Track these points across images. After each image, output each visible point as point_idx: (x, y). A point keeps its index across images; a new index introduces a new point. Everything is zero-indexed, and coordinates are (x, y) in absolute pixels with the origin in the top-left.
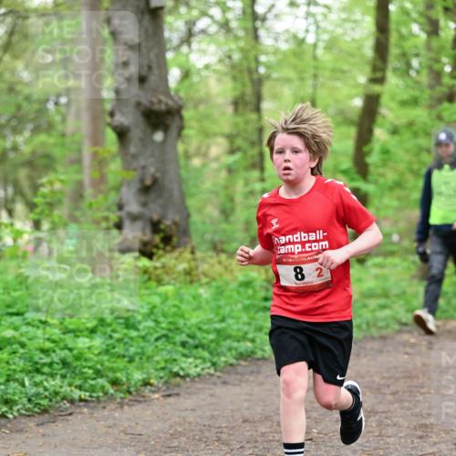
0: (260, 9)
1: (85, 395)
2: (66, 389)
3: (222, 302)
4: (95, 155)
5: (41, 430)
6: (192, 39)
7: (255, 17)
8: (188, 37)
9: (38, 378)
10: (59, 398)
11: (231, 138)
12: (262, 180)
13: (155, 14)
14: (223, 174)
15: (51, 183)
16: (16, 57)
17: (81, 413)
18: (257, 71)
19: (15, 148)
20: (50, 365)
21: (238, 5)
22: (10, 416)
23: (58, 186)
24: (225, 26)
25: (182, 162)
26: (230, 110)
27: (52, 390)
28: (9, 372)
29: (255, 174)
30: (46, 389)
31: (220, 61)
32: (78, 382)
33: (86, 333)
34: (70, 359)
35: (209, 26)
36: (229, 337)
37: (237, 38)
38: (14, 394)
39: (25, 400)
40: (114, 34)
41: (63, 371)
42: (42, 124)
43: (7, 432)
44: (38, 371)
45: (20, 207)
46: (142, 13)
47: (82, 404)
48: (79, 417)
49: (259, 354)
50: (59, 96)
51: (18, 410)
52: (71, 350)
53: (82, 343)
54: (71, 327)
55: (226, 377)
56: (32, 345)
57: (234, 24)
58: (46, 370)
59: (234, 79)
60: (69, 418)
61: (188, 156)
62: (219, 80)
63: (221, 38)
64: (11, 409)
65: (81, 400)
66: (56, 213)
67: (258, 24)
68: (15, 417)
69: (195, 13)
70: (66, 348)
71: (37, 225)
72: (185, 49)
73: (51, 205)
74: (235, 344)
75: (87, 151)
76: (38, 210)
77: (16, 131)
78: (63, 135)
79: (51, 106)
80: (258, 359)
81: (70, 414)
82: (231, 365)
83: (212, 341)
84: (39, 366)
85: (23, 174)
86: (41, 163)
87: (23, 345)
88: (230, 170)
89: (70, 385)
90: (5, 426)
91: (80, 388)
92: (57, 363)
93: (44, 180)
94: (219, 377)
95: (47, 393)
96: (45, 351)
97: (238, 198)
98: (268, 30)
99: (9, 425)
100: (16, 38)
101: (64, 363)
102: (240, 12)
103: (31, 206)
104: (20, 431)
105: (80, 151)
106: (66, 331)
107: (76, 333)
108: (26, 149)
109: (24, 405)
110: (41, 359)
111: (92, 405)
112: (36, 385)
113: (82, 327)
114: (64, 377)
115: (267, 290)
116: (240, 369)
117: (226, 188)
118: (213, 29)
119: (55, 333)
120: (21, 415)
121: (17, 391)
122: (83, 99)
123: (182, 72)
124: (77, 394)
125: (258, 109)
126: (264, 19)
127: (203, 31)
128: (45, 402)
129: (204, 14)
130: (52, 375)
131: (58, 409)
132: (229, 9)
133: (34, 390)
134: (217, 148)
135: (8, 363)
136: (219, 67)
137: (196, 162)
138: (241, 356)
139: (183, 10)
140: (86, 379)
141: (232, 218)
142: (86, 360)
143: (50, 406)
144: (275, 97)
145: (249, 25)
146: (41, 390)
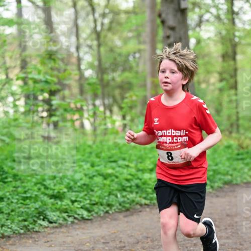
0: (236, 9)
1: (147, 202)
2: (138, 199)
3: (216, 156)
4: (153, 83)
5: (126, 219)
6: (201, 24)
7: (233, 12)
8: (200, 23)
9: (124, 193)
10: (134, 203)
11: (220, 74)
12: (236, 95)
13: (183, 12)
14: (217, 92)
15: (131, 96)
16: (114, 34)
17: (146, 211)
18: (234, 40)
19: (113, 79)
20: (130, 187)
21: (225, 7)
22: (110, 212)
23: (134, 98)
24: (218, 17)
25: (196, 85)
26: (220, 60)
27: (131, 199)
28: (110, 191)
29: (233, 92)
30: (128, 199)
31: (216, 35)
32: (144, 195)
33: (148, 171)
34: (140, 184)
35: (210, 18)
36: (219, 173)
37: (224, 24)
38: (112, 201)
39: (118, 204)
40: (163, 22)
41: (137, 190)
42: (127, 68)
43: (109, 220)
44: (124, 190)
45: (115, 109)
46: (177, 11)
47: (146, 206)
48: (145, 213)
49: (235, 182)
50: (135, 53)
51: (115, 210)
52: (141, 179)
53: (147, 176)
54: (141, 168)
55: (218, 194)
56: (122, 177)
57: (223, 17)
58: (128, 189)
59: (223, 44)
60: (140, 213)
61: (199, 83)
62: (215, 45)
63: (216, 24)
64: (111, 208)
65: (146, 204)
66: (134, 111)
67: (235, 16)
68: (113, 213)
69: (203, 11)
70: (138, 178)
71: (124, 117)
72: (198, 29)
73: (131, 108)
74: (222, 177)
75: (149, 81)
76: (124, 110)
77: (114, 71)
78: (137, 73)
79: (131, 58)
80: (234, 185)
81: (140, 211)
82: (221, 188)
83: (211, 175)
84: (124, 188)
85: (117, 92)
86: (126, 87)
87: (117, 177)
88: (221, 90)
89: (140, 197)
90: (108, 217)
91: (145, 198)
92: (134, 186)
93: (127, 95)
94: (214, 194)
95: (128, 201)
96: (128, 180)
97: (225, 104)
98: (240, 19)
99: (110, 217)
100: (114, 25)
101: (137, 186)
102: (226, 11)
103: (121, 108)
104: (115, 220)
105: (145, 81)
106: (138, 170)
107: (143, 171)
108: (119, 80)
109: (117, 207)
110: (126, 184)
111: (151, 207)
112: (123, 197)
113: (146, 168)
114: (137, 193)
115: (239, 150)
116: (225, 189)
117: (218, 98)
118: (212, 19)
119: (133, 171)
120: (116, 212)
121: (114, 200)
122: (147, 55)
123: (197, 41)
124: (143, 201)
125: (234, 59)
126: (237, 14)
127: (208, 21)
128: (127, 206)
129: (208, 11)
130: (131, 192)
131: (134, 209)
132: (220, 9)
133: (122, 200)
134: (214, 79)
135: (109, 186)
136: (215, 38)
137: (203, 86)
138: (226, 183)
139: (197, 10)
140: (148, 194)
141: (222, 114)
142: (148, 185)
143: (131, 208)
144: (243, 53)
145: (230, 17)
146: (126, 199)
